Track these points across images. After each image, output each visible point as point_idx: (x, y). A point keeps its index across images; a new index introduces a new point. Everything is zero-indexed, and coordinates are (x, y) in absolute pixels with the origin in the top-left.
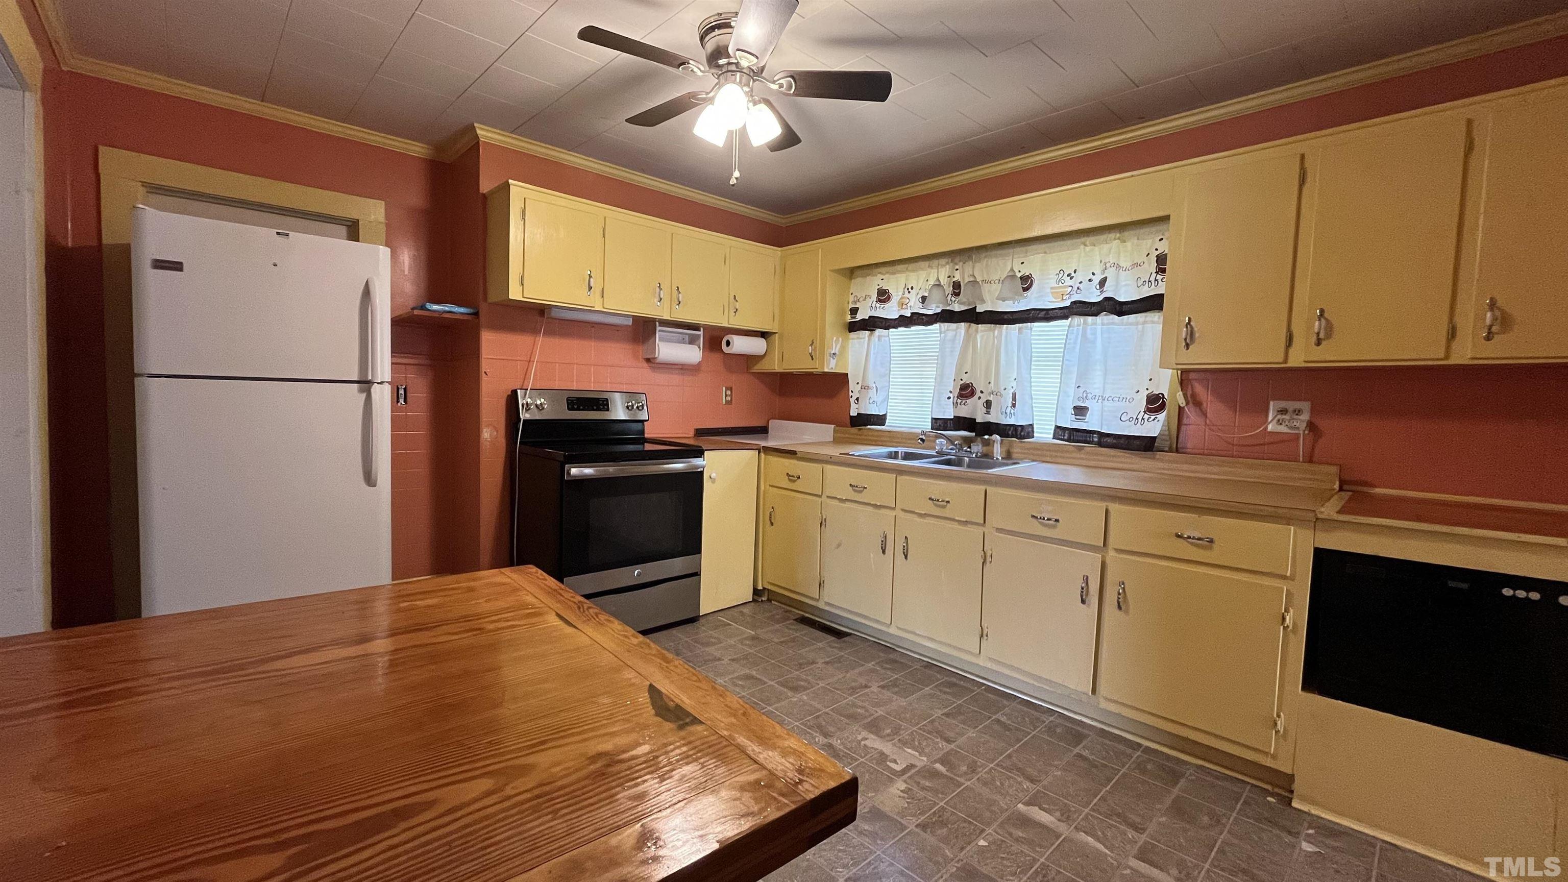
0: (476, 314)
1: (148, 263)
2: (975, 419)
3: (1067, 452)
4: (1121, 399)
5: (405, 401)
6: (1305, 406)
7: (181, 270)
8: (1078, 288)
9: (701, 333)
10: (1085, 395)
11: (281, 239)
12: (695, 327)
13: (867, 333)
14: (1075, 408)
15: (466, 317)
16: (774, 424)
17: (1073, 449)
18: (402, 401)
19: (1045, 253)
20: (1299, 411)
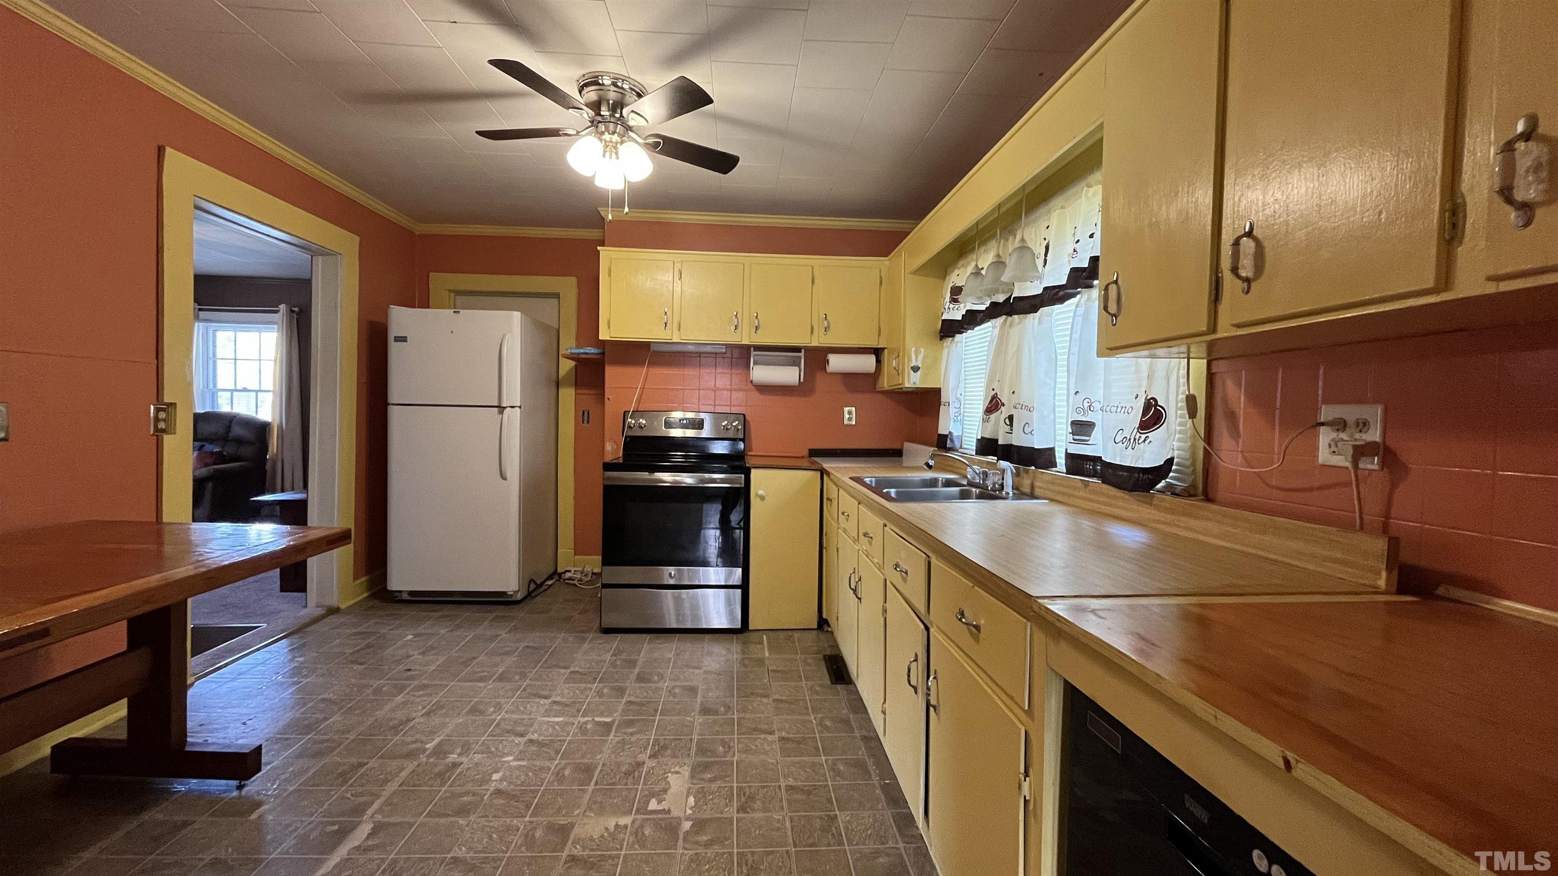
0: (603, 353)
1: (393, 339)
2: (997, 440)
3: (1075, 488)
4: (1119, 410)
5: (588, 422)
6: (1375, 413)
7: (406, 341)
8: (1075, 251)
9: (802, 354)
10: (1086, 405)
11: (456, 315)
12: (797, 349)
13: (950, 339)
14: (1074, 423)
15: (596, 357)
16: (908, 446)
17: (1080, 485)
18: (586, 422)
19: (1062, 207)
20: (1364, 424)
